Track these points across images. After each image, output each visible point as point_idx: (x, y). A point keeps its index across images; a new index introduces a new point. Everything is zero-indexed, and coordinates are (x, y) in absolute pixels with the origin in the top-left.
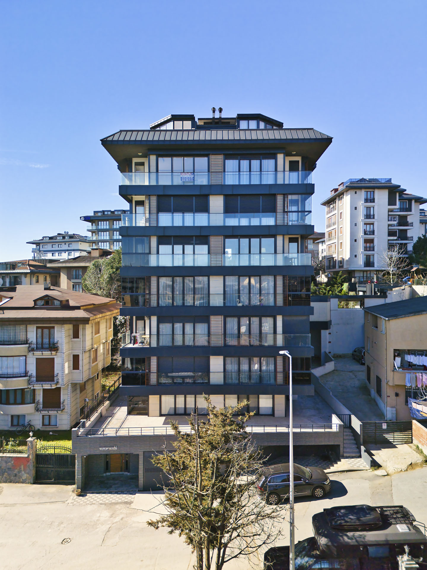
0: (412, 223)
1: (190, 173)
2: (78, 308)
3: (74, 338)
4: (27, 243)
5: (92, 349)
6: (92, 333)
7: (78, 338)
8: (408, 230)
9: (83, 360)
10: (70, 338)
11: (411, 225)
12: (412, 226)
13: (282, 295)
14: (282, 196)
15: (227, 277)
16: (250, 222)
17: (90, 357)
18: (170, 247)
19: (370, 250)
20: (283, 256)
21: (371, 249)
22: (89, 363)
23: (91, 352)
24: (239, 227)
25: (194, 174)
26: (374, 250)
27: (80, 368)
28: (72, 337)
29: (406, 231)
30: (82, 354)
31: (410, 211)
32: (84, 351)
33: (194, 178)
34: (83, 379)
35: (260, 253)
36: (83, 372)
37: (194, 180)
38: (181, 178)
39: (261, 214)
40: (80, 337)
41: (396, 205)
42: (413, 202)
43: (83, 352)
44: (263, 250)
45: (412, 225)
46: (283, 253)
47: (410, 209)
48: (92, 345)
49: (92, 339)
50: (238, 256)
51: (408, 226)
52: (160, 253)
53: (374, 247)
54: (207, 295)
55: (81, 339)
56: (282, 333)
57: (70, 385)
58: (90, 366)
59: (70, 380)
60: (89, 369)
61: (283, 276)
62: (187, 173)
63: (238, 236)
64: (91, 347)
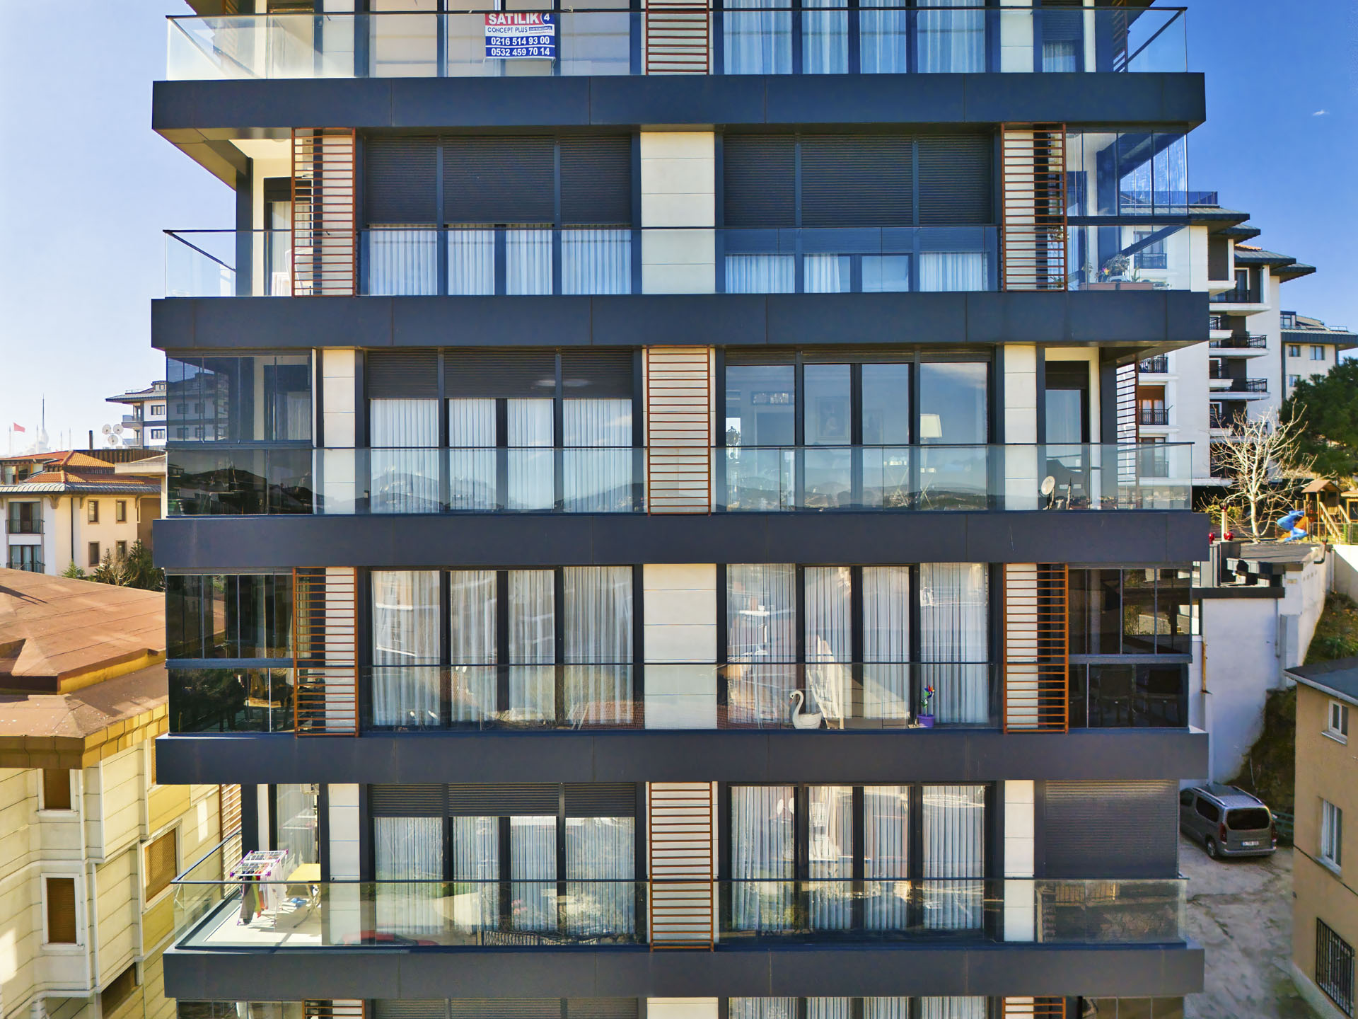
0: (1264, 338)
1: (534, 17)
2: (47, 685)
3: (49, 806)
4: (107, 400)
5: (142, 842)
6: (141, 774)
7: (68, 807)
8: (1248, 360)
9: (90, 900)
10: (33, 809)
11: (1259, 343)
12: (1265, 347)
13: (1035, 668)
14: (1030, 136)
15: (734, 570)
16: (856, 276)
17: (134, 874)
18: (429, 409)
19: (1153, 423)
20: (1041, 456)
21: (1158, 418)
22: (134, 899)
23: (136, 855)
24: (800, 301)
25: (556, 21)
26: (1165, 422)
27: (81, 933)
28: (42, 804)
29: (1242, 361)
30: (89, 873)
31: (1258, 298)
32: (93, 861)
33: (556, 40)
34: (93, 978)
35: (914, 438)
36: (92, 952)
37: (556, 52)
38: (488, 40)
39: (918, 232)
40: (73, 805)
41: (1226, 278)
42: (1266, 271)
43: (89, 866)
44: (930, 426)
45: (1262, 343)
46: (1041, 440)
47: (1256, 296)
48: (142, 825)
49: (141, 799)
50: (790, 456)
51: (1249, 347)
52: (377, 439)
53: (1165, 413)
54: (630, 668)
55: (78, 811)
56: (1030, 871)
57: (39, 1006)
58: (135, 910)
59: (38, 988)
60: (134, 924)
61: (1040, 567)
62: (518, 18)
63: (794, 348)
64: (135, 834)
